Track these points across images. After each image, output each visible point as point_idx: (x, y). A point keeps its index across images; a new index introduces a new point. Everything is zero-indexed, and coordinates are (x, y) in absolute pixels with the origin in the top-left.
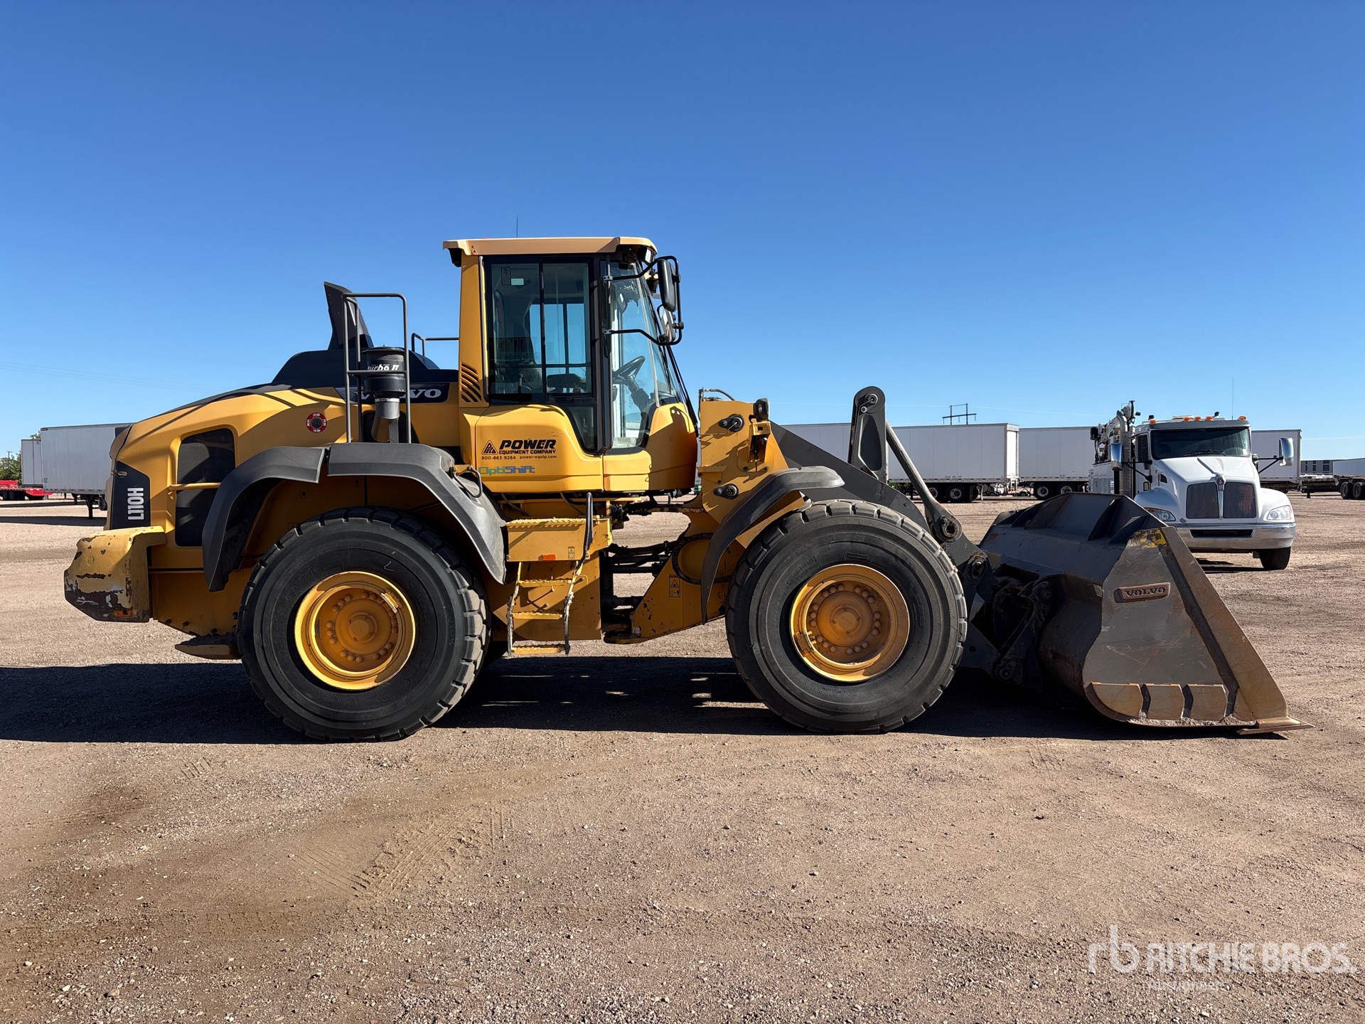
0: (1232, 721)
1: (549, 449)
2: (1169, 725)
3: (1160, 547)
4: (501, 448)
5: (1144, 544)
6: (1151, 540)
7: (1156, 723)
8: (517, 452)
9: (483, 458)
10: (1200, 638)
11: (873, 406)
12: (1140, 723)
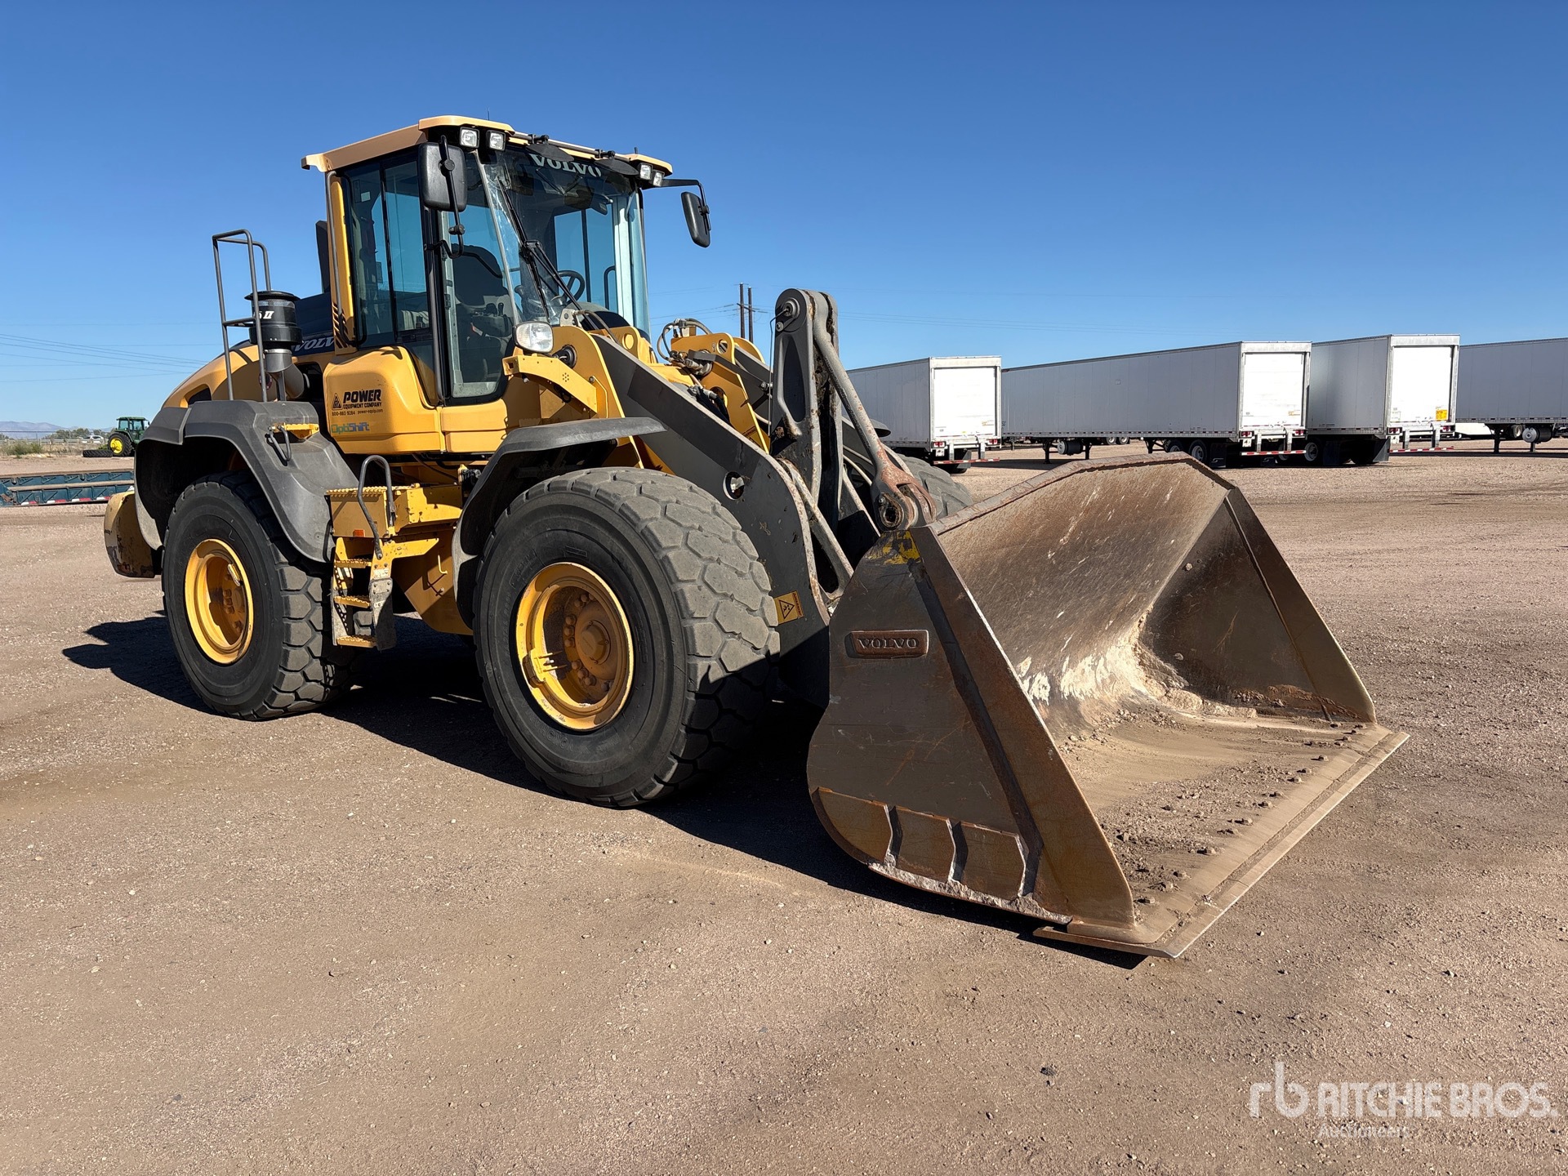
0: (1028, 906)
1: (377, 401)
2: (928, 888)
3: (911, 563)
4: (344, 402)
5: (887, 556)
6: (898, 549)
7: (908, 878)
8: (355, 407)
9: (333, 414)
10: (979, 740)
11: (791, 320)
12: (884, 872)
